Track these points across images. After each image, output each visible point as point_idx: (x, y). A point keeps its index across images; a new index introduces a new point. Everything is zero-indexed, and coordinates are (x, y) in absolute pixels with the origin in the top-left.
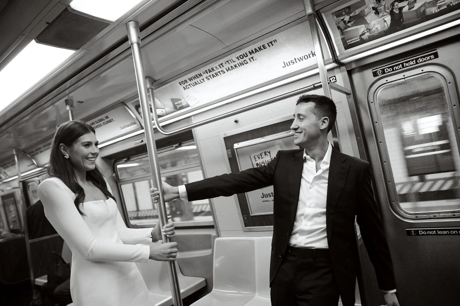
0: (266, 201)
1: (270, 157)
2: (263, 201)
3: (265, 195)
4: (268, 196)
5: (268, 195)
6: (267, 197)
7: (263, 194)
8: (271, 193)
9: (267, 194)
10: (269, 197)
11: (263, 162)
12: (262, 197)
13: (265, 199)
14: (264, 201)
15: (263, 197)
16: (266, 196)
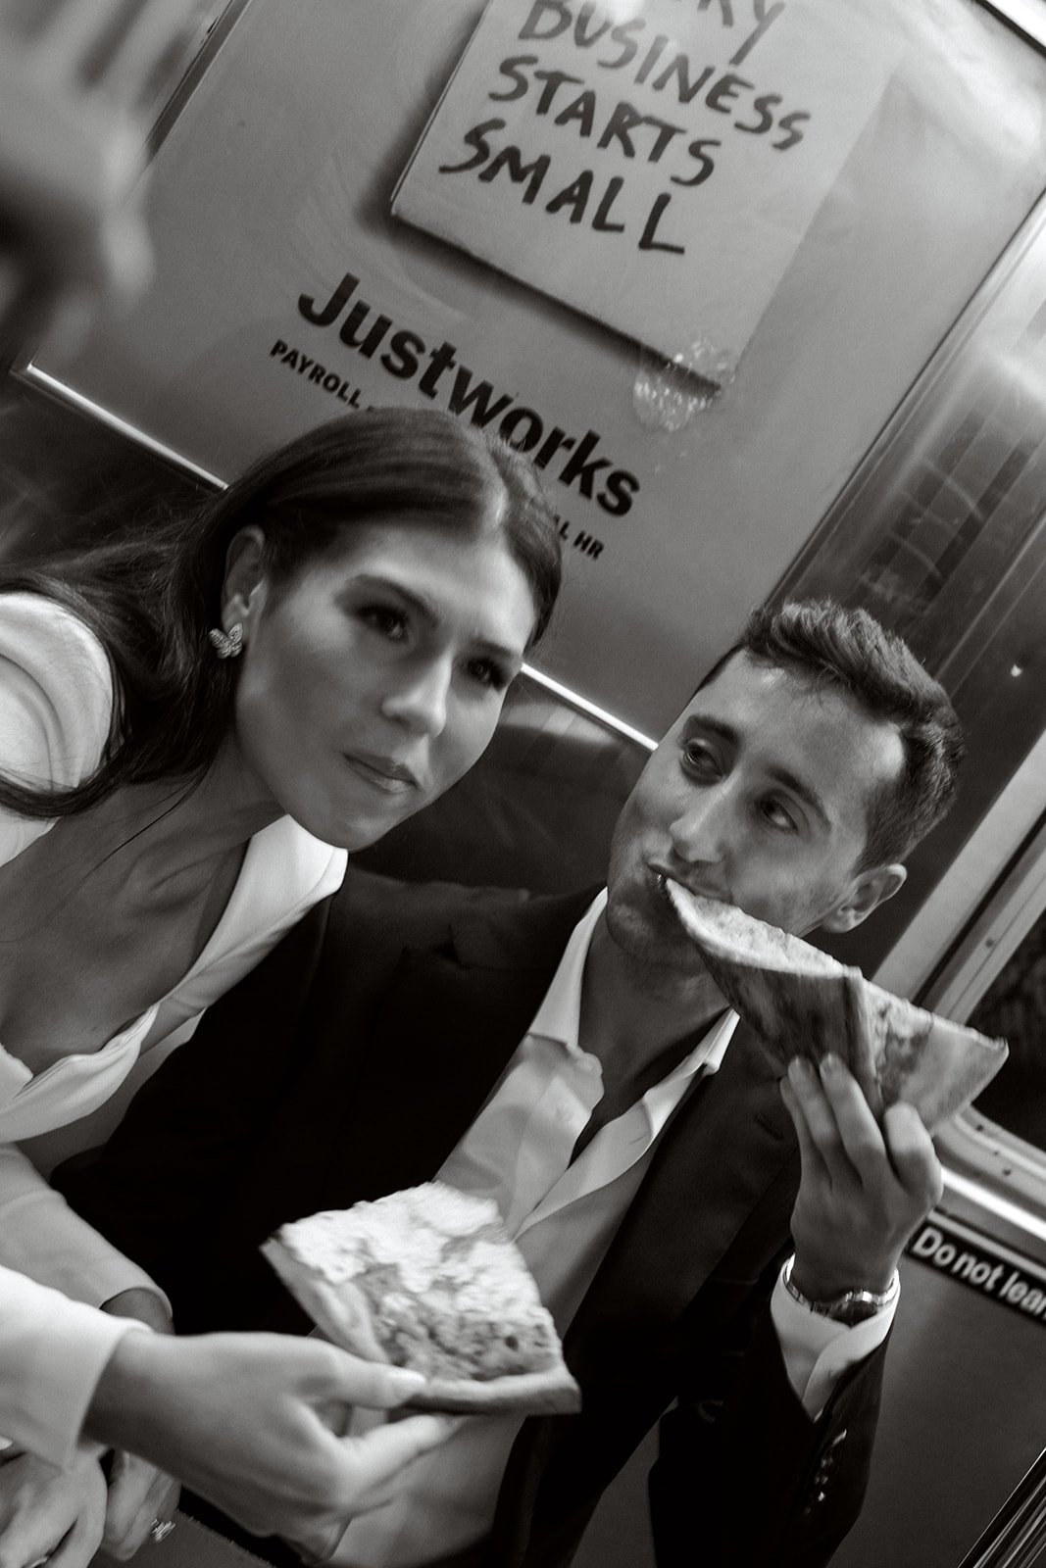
0: (317, 374)
1: (738, 59)
2: (279, 348)
3: (361, 310)
4: (384, 347)
5: (391, 333)
6: (368, 349)
7: (349, 284)
8: (433, 344)
9: (383, 324)
10: (385, 360)
11: (631, 35)
12: (305, 304)
13: (322, 345)
14: (291, 358)
15: (324, 320)
16: (361, 334)
